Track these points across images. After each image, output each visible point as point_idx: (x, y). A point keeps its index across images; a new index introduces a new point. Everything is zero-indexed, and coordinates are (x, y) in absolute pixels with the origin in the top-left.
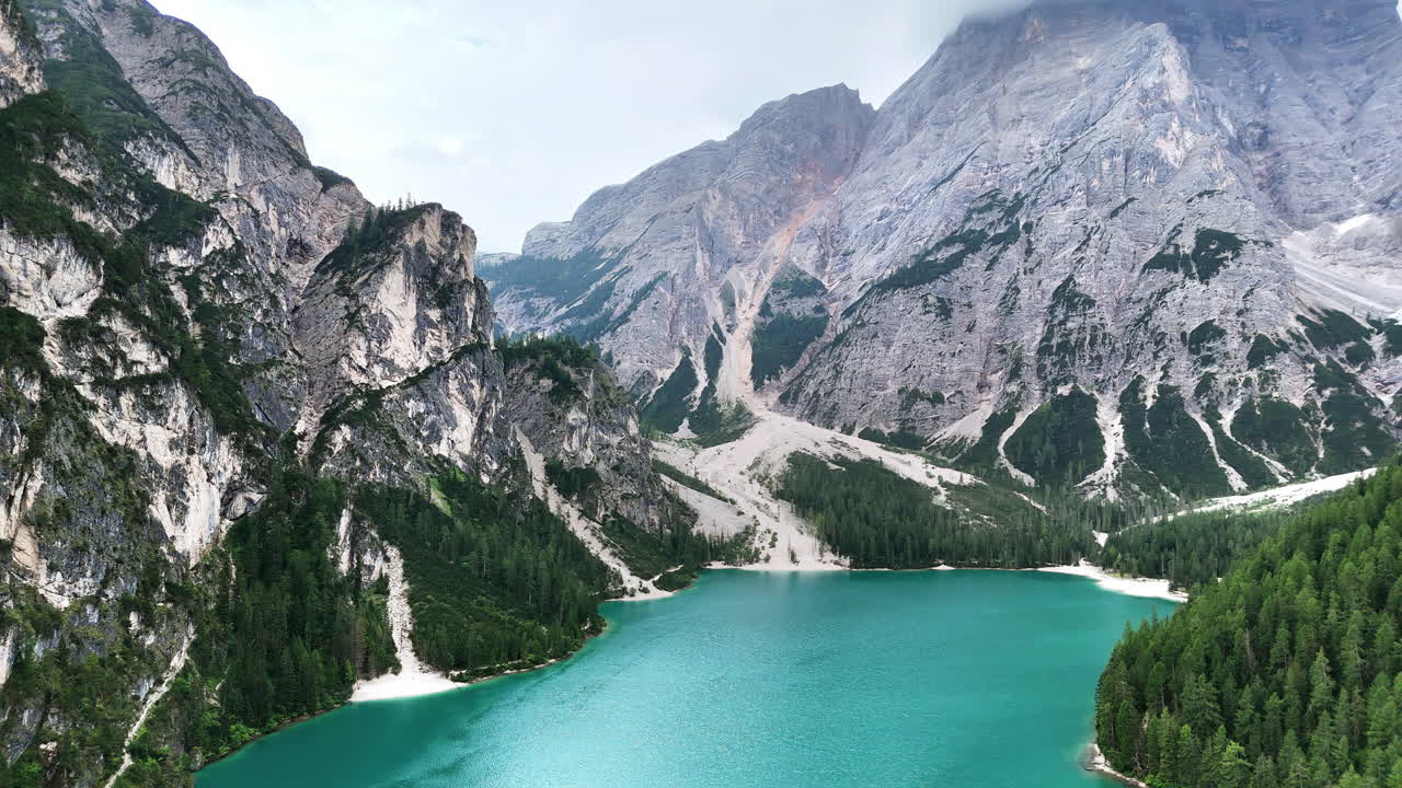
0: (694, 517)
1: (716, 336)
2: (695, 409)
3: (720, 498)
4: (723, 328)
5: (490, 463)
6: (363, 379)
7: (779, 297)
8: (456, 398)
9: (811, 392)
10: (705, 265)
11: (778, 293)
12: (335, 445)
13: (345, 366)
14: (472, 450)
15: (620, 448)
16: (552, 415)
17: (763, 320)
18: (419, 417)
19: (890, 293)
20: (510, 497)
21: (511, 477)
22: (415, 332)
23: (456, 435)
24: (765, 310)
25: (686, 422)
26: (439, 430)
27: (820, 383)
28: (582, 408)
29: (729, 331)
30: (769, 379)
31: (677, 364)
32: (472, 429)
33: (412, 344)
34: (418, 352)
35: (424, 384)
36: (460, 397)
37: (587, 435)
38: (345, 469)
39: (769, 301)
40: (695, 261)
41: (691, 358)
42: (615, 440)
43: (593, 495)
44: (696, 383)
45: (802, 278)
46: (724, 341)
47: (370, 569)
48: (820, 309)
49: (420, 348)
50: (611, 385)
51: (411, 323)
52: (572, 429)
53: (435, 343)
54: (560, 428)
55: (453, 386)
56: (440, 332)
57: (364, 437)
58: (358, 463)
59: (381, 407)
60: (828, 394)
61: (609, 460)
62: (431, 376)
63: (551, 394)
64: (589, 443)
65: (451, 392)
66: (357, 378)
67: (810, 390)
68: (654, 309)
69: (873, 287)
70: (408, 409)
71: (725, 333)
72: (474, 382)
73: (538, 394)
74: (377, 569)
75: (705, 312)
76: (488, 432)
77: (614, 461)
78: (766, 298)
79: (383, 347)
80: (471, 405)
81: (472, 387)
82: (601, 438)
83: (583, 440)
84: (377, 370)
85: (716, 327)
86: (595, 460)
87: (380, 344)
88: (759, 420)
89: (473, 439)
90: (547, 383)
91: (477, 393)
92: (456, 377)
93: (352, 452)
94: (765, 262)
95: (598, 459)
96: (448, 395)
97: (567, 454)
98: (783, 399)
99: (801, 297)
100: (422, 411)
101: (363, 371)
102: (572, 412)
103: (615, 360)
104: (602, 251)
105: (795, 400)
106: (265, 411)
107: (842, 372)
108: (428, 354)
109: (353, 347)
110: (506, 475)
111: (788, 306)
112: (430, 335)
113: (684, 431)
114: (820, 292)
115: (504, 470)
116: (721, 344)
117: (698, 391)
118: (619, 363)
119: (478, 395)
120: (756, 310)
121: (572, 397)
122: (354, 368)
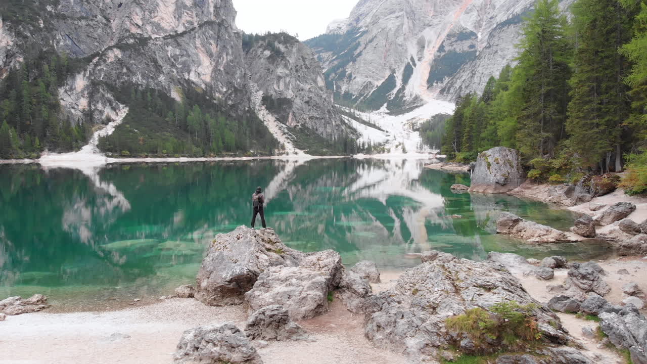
0: (359, 135)
1: (411, 63)
2: (392, 98)
3: (379, 129)
4: (416, 59)
5: (222, 87)
6: (139, 31)
7: (450, 42)
8: (200, 49)
9: (458, 87)
10: (409, 27)
11: (450, 39)
12: (108, 58)
13: (128, 23)
14: (212, 80)
15: (310, 91)
16: (269, 70)
17: (439, 54)
18: (176, 57)
19: (506, 28)
20: (232, 106)
21: (233, 96)
22: (175, 10)
23: (200, 70)
24: (441, 48)
25: (385, 105)
26: (189, 66)
27: (463, 81)
28: (286, 66)
29: (419, 60)
30: (437, 83)
31: (386, 78)
32: (211, 69)
33: (173, 17)
34: (177, 22)
35: (180, 40)
36: (203, 49)
37: (289, 82)
38: (114, 72)
39: (444, 44)
40: (403, 24)
41: (395, 75)
42: (307, 87)
43: (285, 111)
44: (395, 86)
45: (464, 31)
46: (415, 65)
47: (101, 112)
48: (472, 46)
49: (178, 20)
50: (307, 57)
51: (172, 5)
52: (279, 78)
53: (189, 19)
54: (272, 76)
55: (198, 42)
56: (192, 12)
57: (130, 57)
58: (125, 70)
59: (147, 45)
60: (466, 87)
61: (303, 97)
62: (185, 35)
63: (268, 58)
64: (291, 87)
65: (197, 45)
66: (134, 30)
67: (457, 86)
68: (375, 48)
69: (497, 26)
70: (168, 51)
71: (416, 61)
72: (212, 42)
73: (262, 59)
74: (106, 113)
75: (406, 51)
76: (220, 70)
77: (306, 99)
78: (443, 42)
79: (152, 15)
80: (211, 55)
81: (211, 44)
82: (299, 85)
83: (287, 86)
84: (149, 28)
85: (412, 59)
86: (294, 97)
87: (151, 13)
88: (426, 103)
89: (212, 74)
90: (267, 53)
91: (214, 48)
92: (199, 37)
93: (121, 64)
94: (445, 24)
95: (296, 96)
96: (196, 48)
97: (276, 91)
98: (442, 91)
99: (462, 41)
100: (178, 53)
101: (139, 27)
102: (279, 68)
103: (353, 76)
104: (361, 27)
105: (448, 92)
106: (74, 40)
107: (475, 74)
108: (184, 24)
109: (134, 13)
110: (230, 94)
111: (454, 46)
112: (185, 14)
113: (384, 109)
114: (474, 37)
115: (230, 91)
116: (413, 67)
117: (395, 91)
118: (355, 78)
119: (215, 50)
120: (436, 49)
121: (280, 60)
122: (133, 24)
